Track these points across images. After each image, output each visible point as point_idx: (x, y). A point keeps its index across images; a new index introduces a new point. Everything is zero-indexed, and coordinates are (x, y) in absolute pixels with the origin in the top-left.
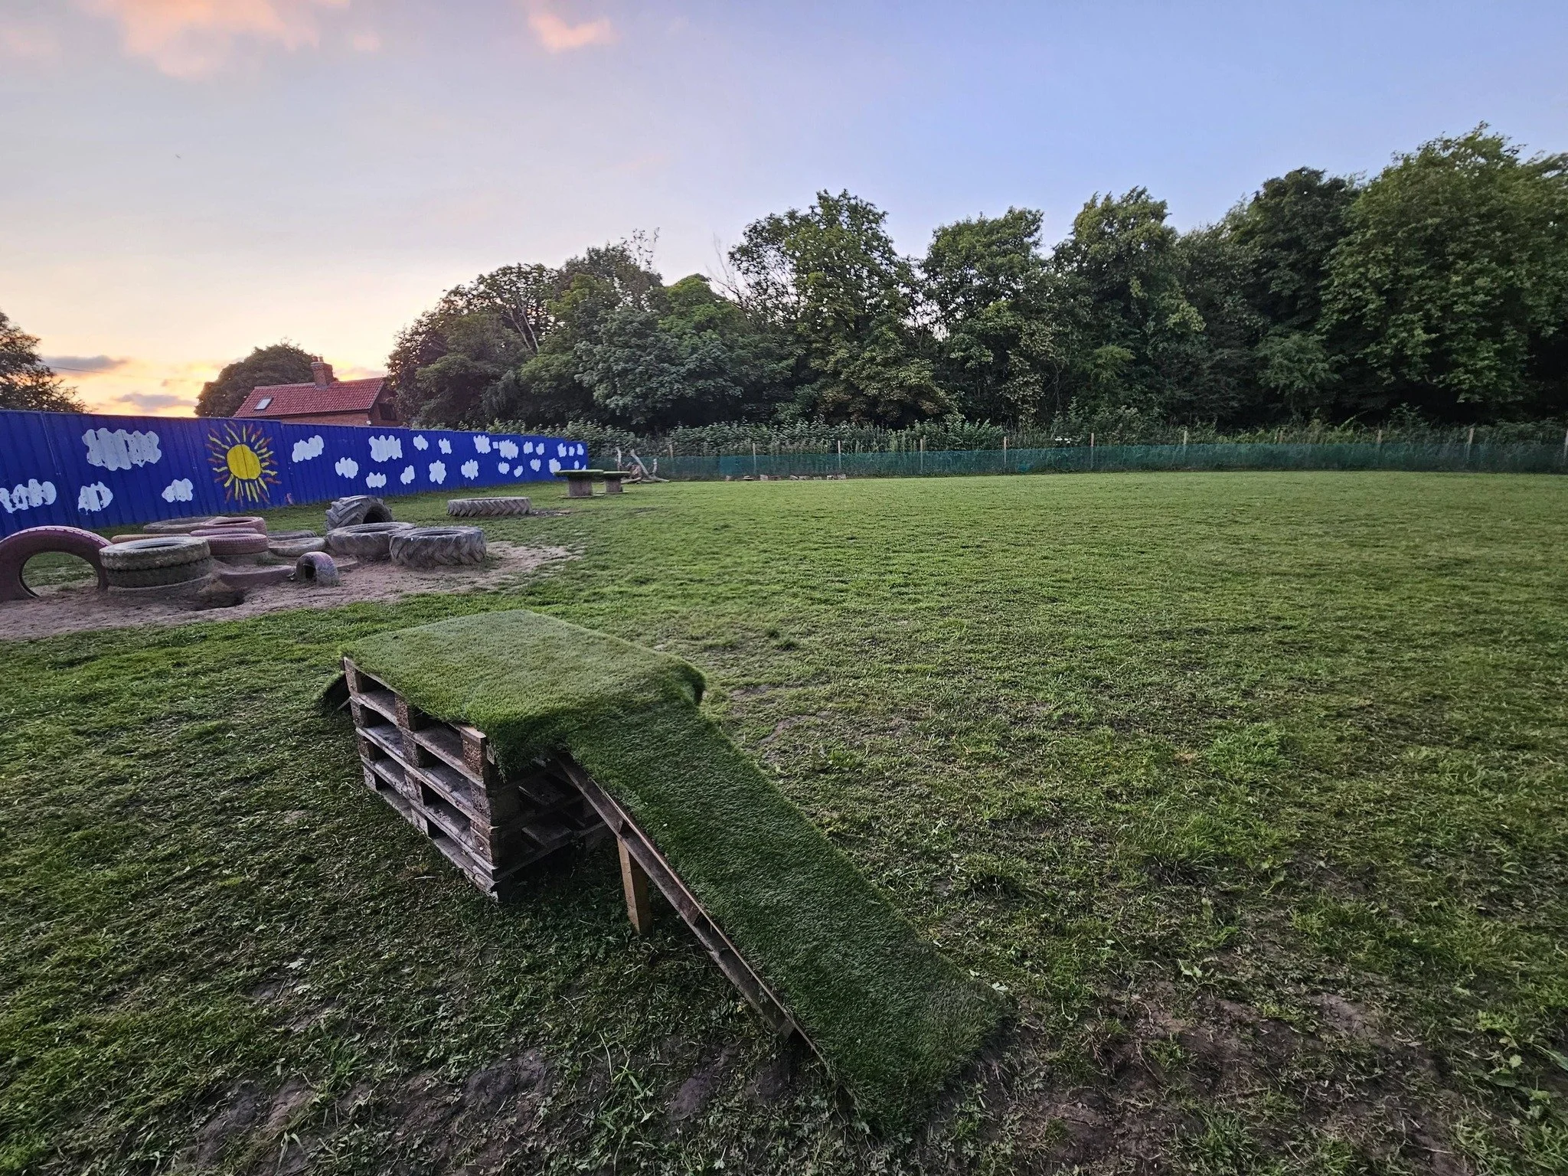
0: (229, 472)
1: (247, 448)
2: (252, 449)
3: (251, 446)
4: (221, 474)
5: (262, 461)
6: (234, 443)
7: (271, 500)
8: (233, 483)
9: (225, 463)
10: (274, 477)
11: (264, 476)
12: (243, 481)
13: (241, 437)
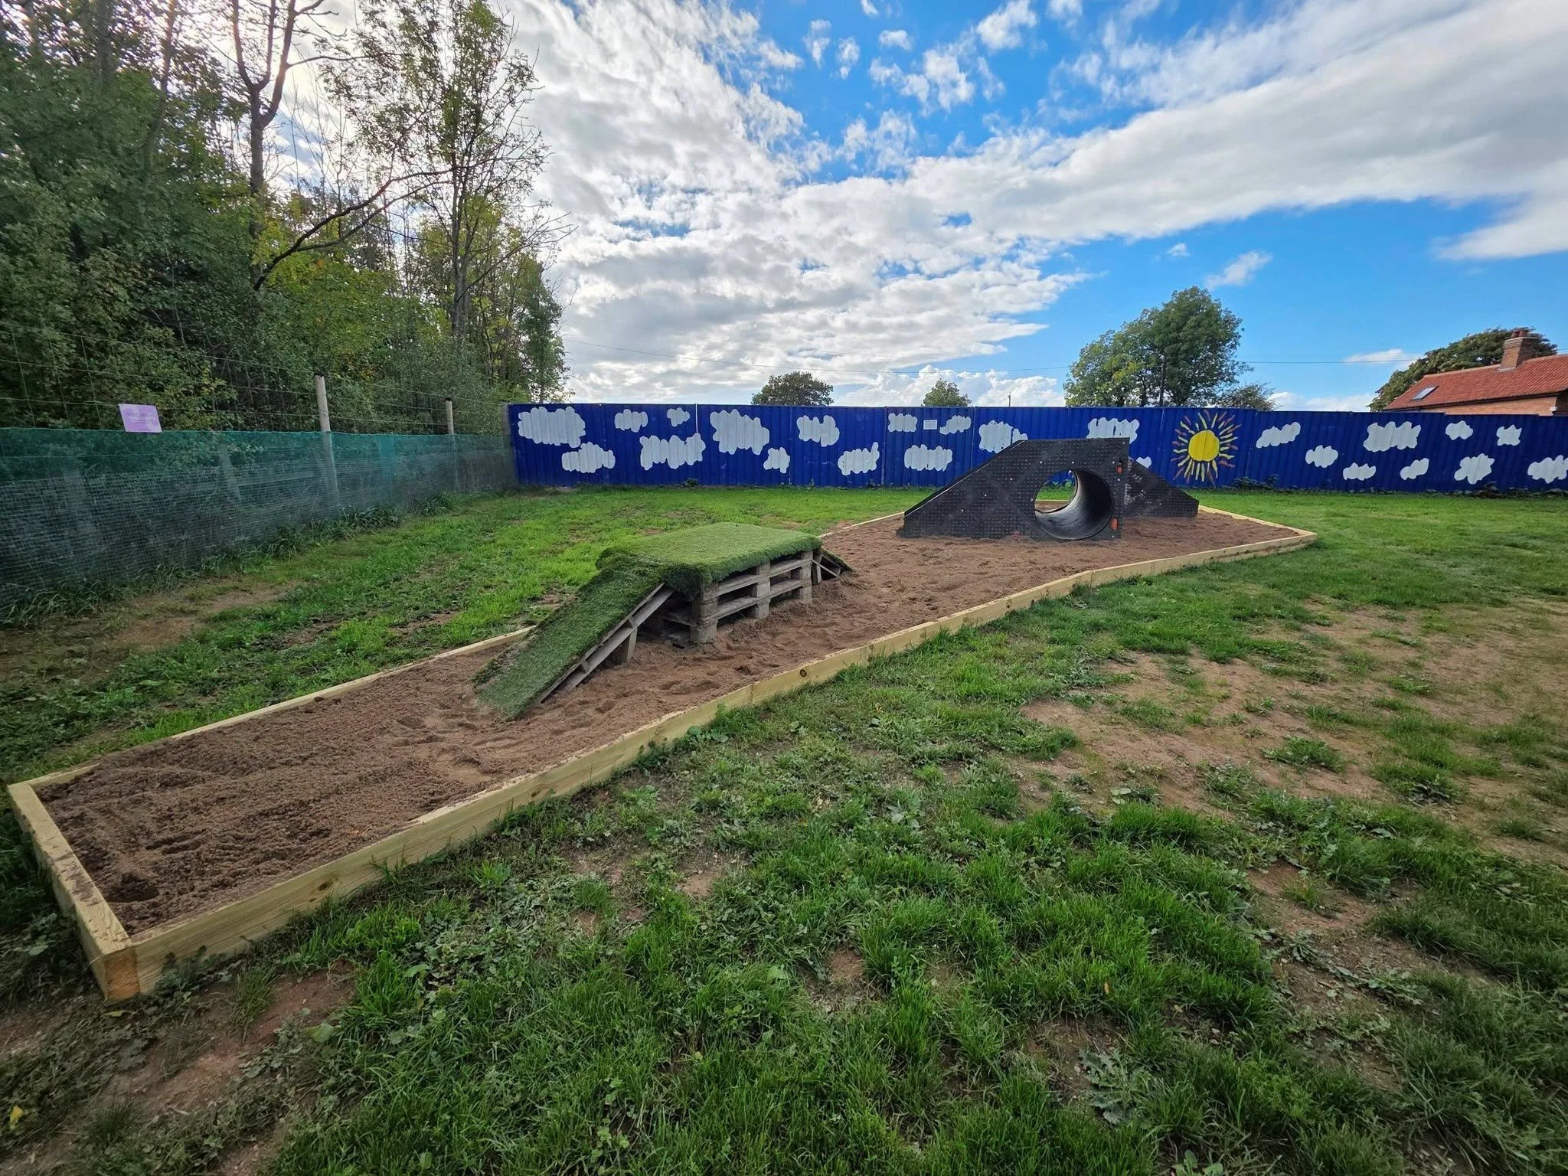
0: (1187, 453)
1: (1211, 434)
2: (1217, 435)
3: (1216, 432)
4: (1178, 455)
5: (1222, 446)
6: (1202, 428)
7: (1217, 481)
8: (1186, 464)
9: (1187, 446)
10: (1229, 461)
11: (1218, 459)
12: (1196, 462)
13: (1209, 425)
